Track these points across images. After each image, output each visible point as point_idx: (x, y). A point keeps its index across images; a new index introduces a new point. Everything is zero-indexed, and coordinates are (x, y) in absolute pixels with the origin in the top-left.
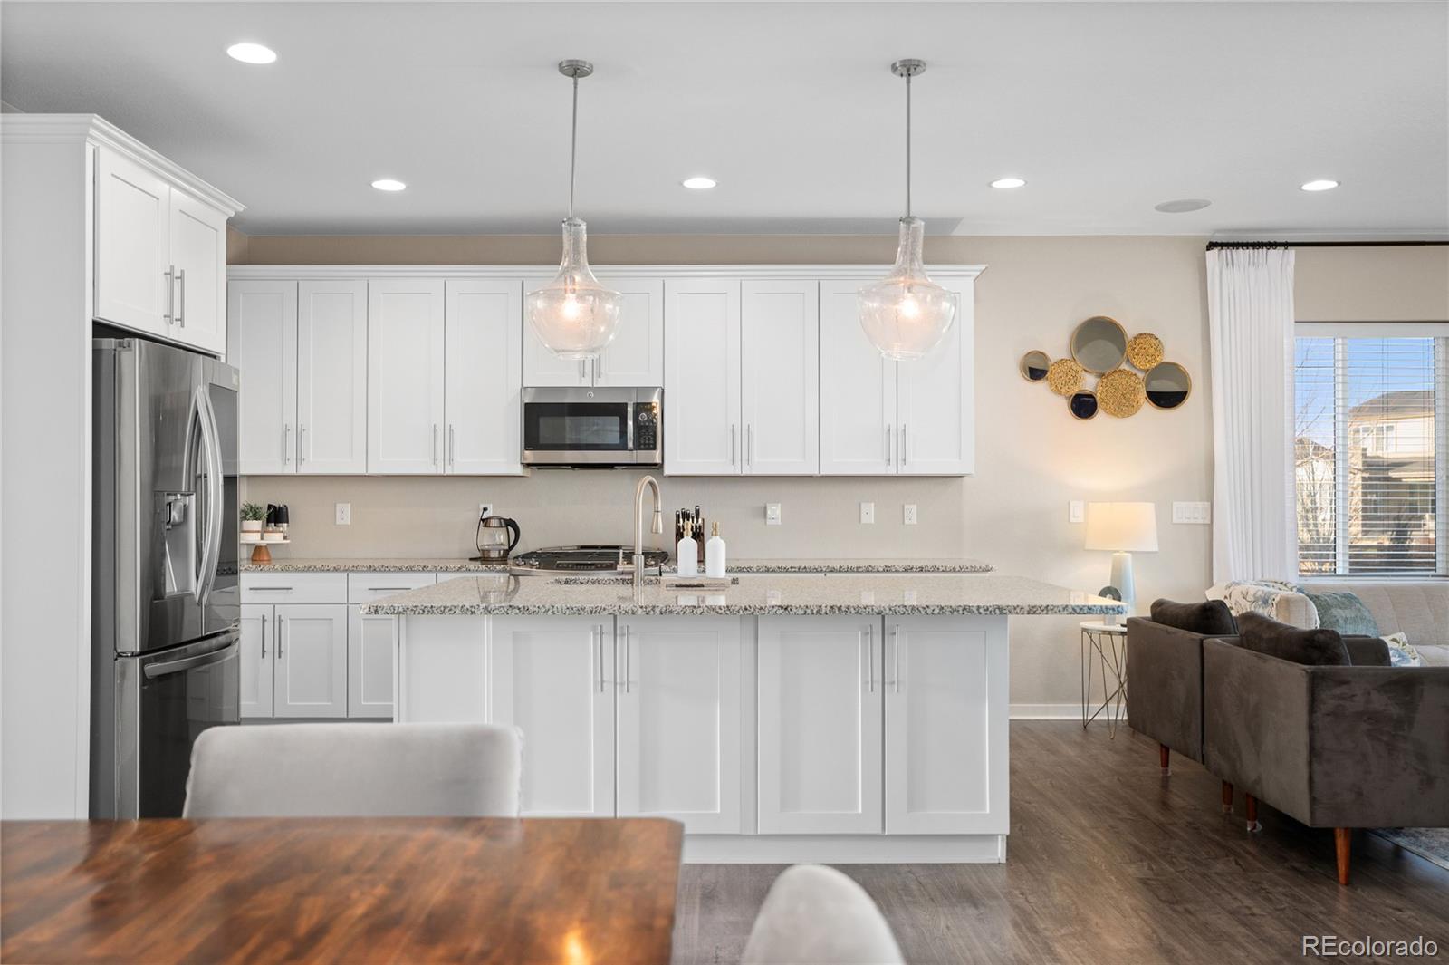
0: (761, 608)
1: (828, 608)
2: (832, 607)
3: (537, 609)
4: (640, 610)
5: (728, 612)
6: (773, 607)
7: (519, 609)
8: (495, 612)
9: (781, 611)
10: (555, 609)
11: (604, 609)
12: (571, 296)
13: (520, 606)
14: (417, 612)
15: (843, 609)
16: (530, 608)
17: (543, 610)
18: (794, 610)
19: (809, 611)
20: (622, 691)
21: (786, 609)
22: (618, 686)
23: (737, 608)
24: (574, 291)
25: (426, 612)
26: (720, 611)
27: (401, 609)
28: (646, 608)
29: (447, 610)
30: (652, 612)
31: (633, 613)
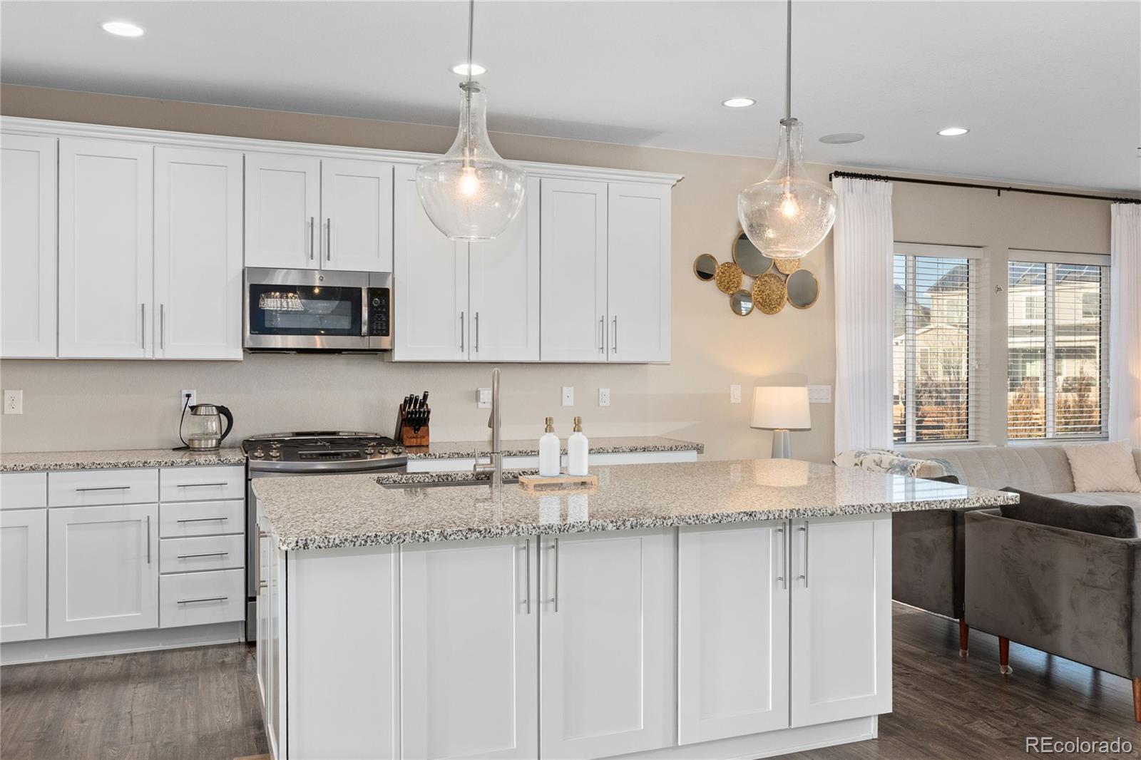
0: (728, 516)
1: (789, 511)
2: (791, 511)
3: (500, 531)
4: (611, 525)
5: (697, 522)
6: (739, 514)
7: (480, 532)
8: (452, 537)
9: (746, 518)
10: (520, 530)
11: (574, 526)
12: (468, 169)
13: (481, 528)
14: (357, 544)
15: (801, 512)
16: (492, 530)
17: (507, 531)
18: (758, 515)
19: (771, 517)
20: (546, 609)
21: (750, 515)
22: (541, 605)
23: (706, 517)
24: (472, 164)
25: (369, 542)
26: (689, 521)
27: (337, 541)
28: (616, 522)
29: (395, 539)
30: (623, 527)
31: (603, 529)
